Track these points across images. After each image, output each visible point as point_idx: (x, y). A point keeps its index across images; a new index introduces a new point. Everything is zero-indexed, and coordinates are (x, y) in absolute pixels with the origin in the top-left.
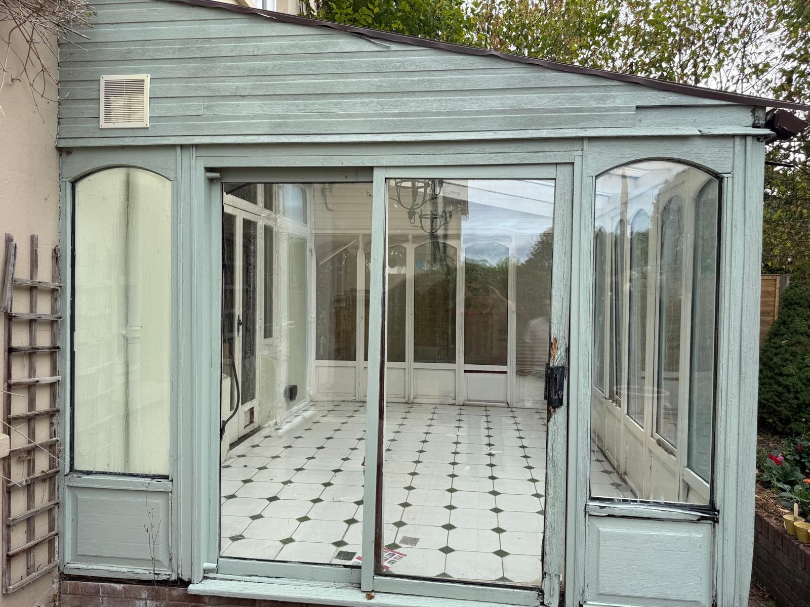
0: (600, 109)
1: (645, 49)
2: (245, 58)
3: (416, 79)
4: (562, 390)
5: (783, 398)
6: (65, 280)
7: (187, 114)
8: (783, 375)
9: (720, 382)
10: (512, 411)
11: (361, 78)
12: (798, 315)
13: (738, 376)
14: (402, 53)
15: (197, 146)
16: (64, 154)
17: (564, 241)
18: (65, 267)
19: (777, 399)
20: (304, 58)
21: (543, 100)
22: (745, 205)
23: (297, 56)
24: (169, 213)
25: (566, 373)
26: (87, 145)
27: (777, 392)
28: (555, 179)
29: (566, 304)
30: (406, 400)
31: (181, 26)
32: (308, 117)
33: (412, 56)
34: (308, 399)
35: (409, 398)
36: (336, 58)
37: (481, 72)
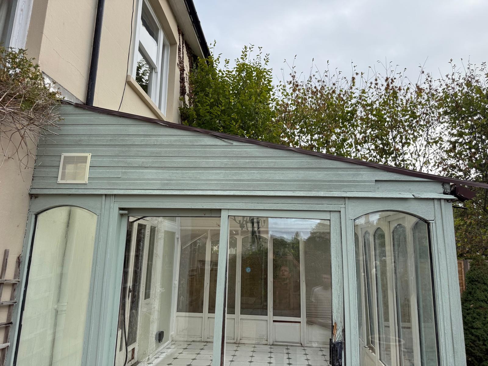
0: (354, 181)
1: (372, 129)
2: (149, 146)
3: (247, 161)
4: (341, 359)
5: (476, 345)
6: (22, 277)
7: (111, 177)
8: (474, 329)
9: (442, 355)
10: (304, 350)
11: (216, 159)
12: (478, 288)
13: (452, 351)
14: (239, 147)
15: (115, 195)
16: (33, 198)
17: (338, 258)
18: (24, 268)
19: (472, 345)
20: (184, 148)
21: (320, 175)
22: (444, 240)
23: (180, 146)
24: (94, 235)
25: (343, 346)
26: (48, 193)
27: (471, 339)
28: (330, 220)
29: (341, 300)
30: (235, 341)
31: (112, 128)
32: (184, 180)
33: (245, 148)
34: (170, 339)
35: (237, 340)
36: (202, 148)
37: (284, 158)
